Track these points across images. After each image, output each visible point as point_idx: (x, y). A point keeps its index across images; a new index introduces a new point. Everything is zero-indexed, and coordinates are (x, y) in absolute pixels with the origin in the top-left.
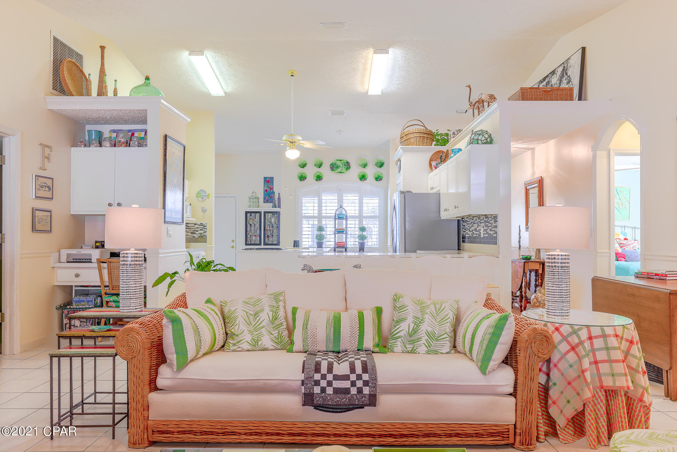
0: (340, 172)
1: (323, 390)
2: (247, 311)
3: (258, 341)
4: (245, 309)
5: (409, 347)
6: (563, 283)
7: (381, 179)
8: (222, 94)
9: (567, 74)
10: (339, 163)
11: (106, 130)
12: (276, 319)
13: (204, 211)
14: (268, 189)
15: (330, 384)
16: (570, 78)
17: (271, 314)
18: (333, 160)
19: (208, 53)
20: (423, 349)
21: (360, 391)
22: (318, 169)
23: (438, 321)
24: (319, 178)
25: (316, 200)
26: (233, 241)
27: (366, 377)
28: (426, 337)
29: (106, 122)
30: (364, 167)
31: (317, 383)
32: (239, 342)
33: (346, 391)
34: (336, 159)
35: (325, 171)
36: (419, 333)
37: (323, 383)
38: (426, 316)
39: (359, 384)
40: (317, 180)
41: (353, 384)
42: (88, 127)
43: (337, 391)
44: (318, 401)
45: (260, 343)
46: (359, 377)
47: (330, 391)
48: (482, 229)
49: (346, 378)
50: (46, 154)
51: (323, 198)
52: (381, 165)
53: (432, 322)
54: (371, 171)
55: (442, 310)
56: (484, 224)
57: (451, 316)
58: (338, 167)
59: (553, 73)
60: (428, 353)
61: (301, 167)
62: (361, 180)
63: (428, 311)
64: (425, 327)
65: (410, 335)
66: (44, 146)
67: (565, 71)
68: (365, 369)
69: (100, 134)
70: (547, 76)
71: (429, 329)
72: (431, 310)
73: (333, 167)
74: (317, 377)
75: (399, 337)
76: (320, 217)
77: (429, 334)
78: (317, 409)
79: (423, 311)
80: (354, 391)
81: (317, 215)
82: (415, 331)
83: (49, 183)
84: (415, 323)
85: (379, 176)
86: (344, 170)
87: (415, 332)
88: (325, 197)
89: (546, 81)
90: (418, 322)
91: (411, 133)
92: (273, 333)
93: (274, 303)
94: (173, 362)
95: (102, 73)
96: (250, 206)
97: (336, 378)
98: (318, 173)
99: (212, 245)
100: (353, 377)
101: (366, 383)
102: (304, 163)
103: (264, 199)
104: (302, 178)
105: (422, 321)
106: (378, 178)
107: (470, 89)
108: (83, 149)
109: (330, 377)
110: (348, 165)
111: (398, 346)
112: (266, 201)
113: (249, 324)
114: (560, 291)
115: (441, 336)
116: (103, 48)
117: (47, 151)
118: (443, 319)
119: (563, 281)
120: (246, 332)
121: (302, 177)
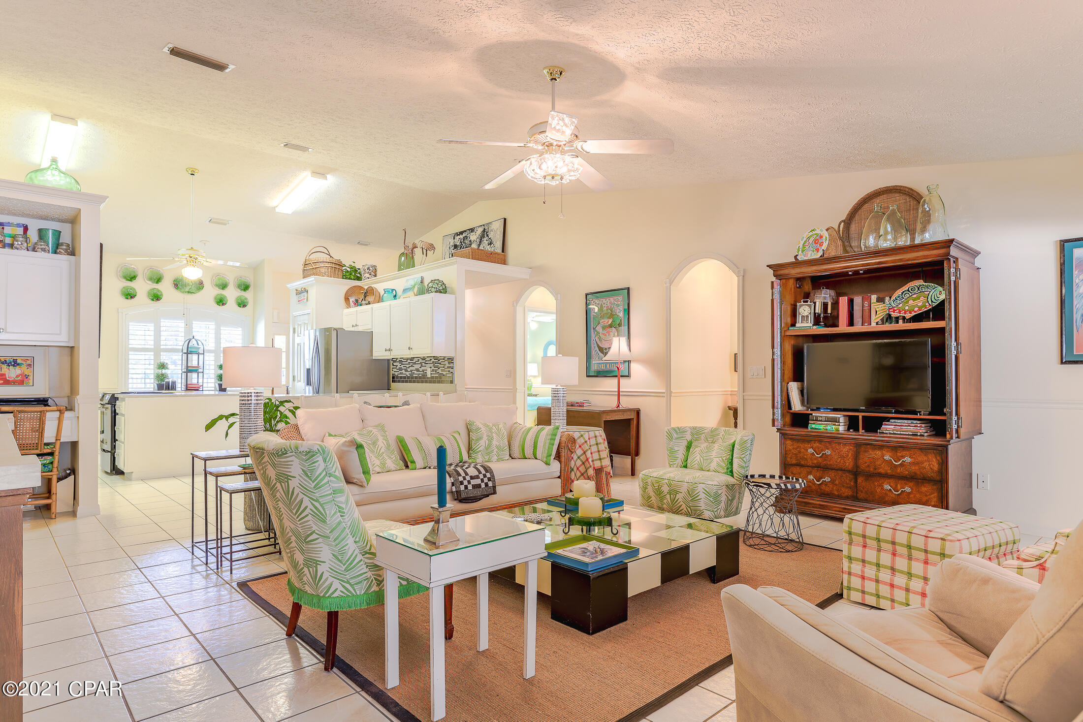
0: (188, 292)
1: (466, 487)
7: (244, 306)
9: (488, 236)
15: (469, 482)
16: (491, 240)
18: (177, 277)
20: (495, 458)
21: (486, 485)
22: (155, 285)
24: (156, 297)
25: (151, 327)
27: (488, 475)
28: (496, 449)
30: (223, 289)
31: (462, 483)
33: (479, 486)
35: (166, 288)
36: (491, 447)
37: (466, 483)
38: (494, 434)
39: (486, 480)
40: (152, 300)
41: (482, 481)
43: (474, 486)
44: (463, 496)
45: (386, 465)
46: (485, 476)
47: (470, 487)
48: (429, 370)
49: (477, 477)
51: (163, 324)
52: (246, 288)
53: (497, 438)
54: (232, 294)
56: (432, 365)
58: (185, 285)
59: (472, 230)
60: (498, 460)
61: (127, 280)
62: (218, 304)
63: (494, 431)
64: (495, 443)
65: (487, 449)
67: (485, 233)
70: (465, 231)
71: (498, 444)
73: (177, 285)
76: (157, 350)
77: (498, 447)
78: (461, 502)
79: (491, 432)
80: (483, 485)
81: (152, 347)
85: (243, 302)
86: (194, 290)
88: (165, 323)
89: (464, 235)
94: (362, 480)
97: (472, 478)
98: (155, 290)
100: (481, 476)
101: (489, 479)
102: (132, 274)
104: (129, 295)
105: (492, 439)
106: (242, 304)
107: (405, 232)
109: (468, 478)
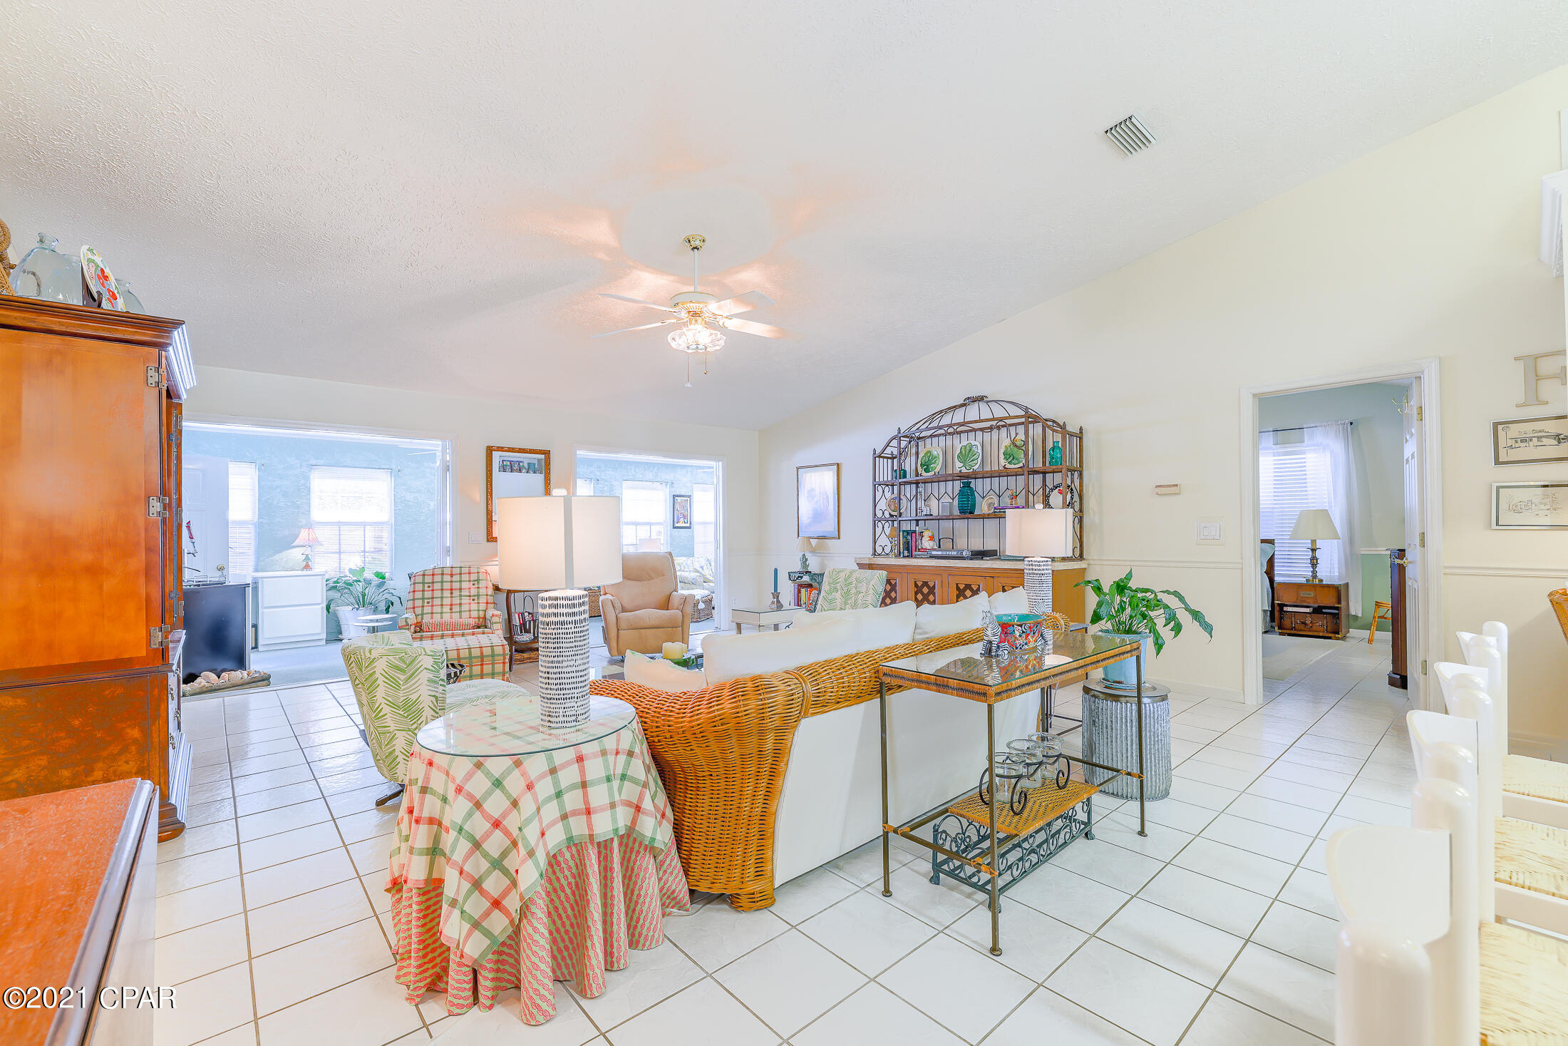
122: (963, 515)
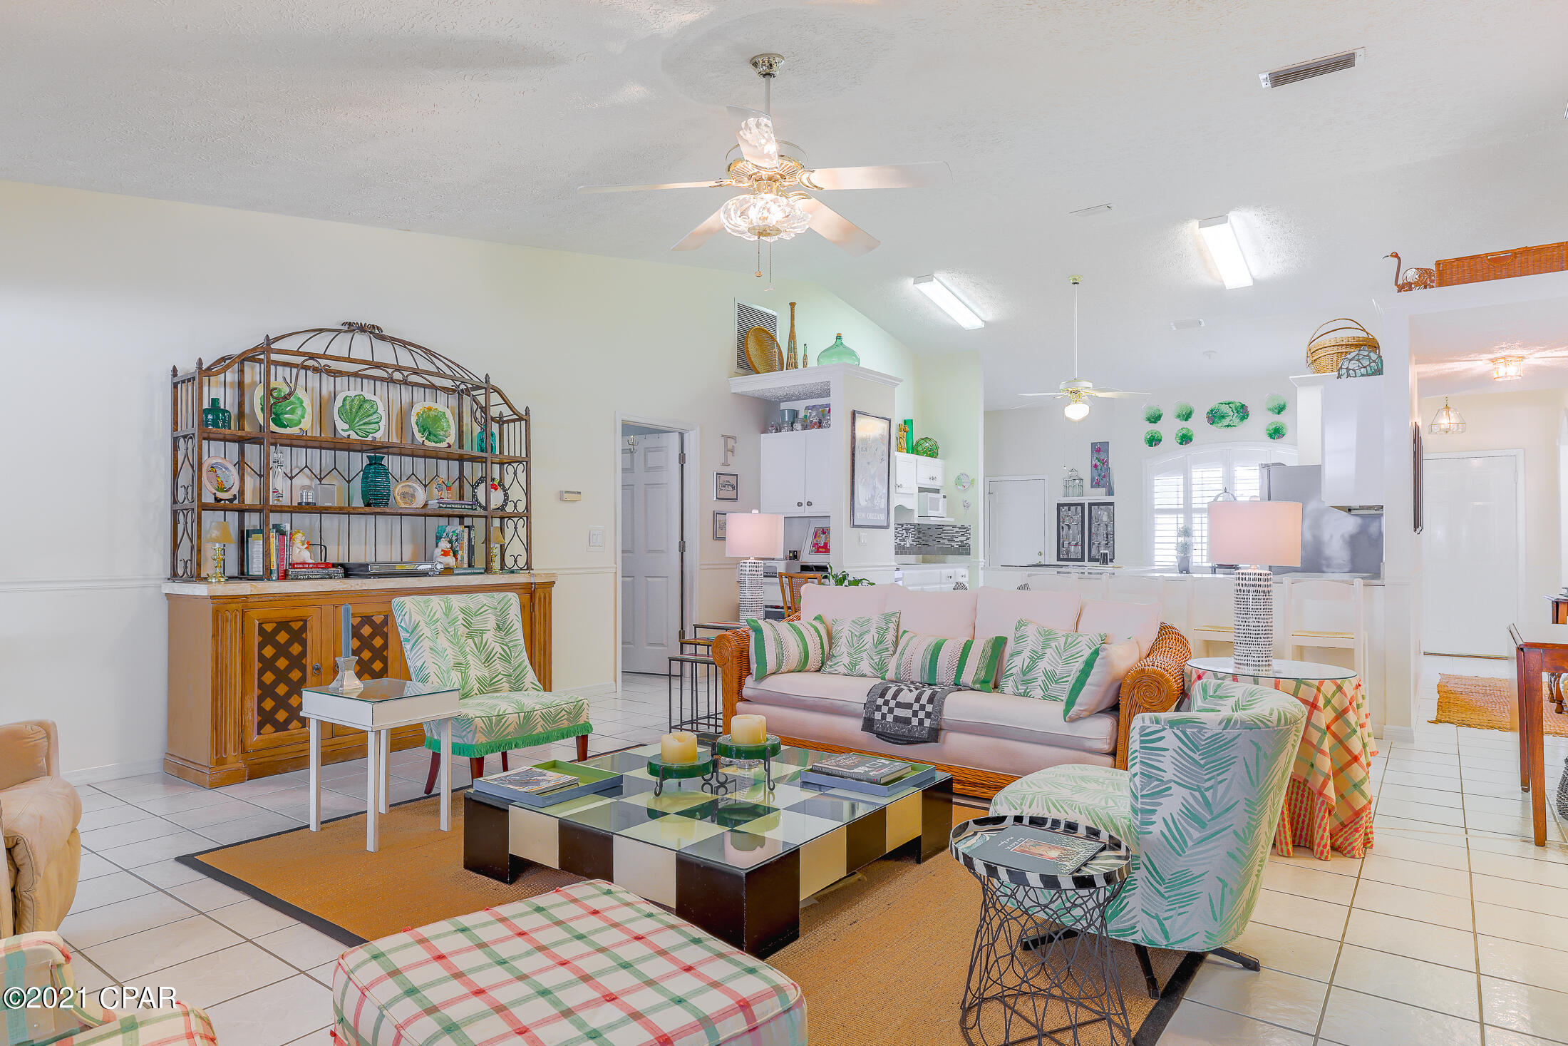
0: (1228, 426)
1: (884, 716)
2: (853, 631)
3: (856, 665)
4: (851, 629)
5: (1022, 688)
6: (1250, 616)
8: (979, 324)
10: (1225, 409)
11: (800, 406)
12: (881, 643)
13: (967, 505)
14: (1098, 463)
15: (891, 711)
17: (876, 636)
18: (1213, 404)
19: (940, 275)
20: (1038, 692)
21: (921, 722)
22: (1184, 424)
23: (1063, 658)
24: (1185, 439)
25: (1180, 479)
26: (1040, 554)
27: (929, 708)
28: (1044, 678)
29: (799, 398)
30: (1279, 413)
31: (879, 709)
32: (835, 664)
33: (907, 721)
34: (1220, 402)
35: (1198, 425)
36: (1034, 671)
37: (885, 709)
38: (1049, 651)
39: (921, 715)
40: (1181, 444)
41: (915, 714)
42: (784, 406)
43: (897, 719)
44: (878, 727)
46: (922, 707)
47: (890, 718)
49: (909, 706)
50: (729, 447)
51: (1194, 475)
53: (1054, 658)
55: (1075, 645)
57: (1087, 653)
58: (1223, 417)
60: (1045, 698)
61: (1151, 422)
62: (1272, 438)
63: (1053, 645)
64: (1043, 665)
65: (1025, 673)
66: (726, 437)
68: (931, 701)
69: (795, 414)
71: (1049, 668)
72: (1059, 644)
73: (1214, 417)
74: (880, 701)
75: (1011, 675)
76: (1188, 511)
77: (1047, 674)
78: (876, 736)
79: (1045, 645)
80: (915, 722)
81: (1182, 507)
82: (1030, 668)
83: (732, 480)
84: (1031, 658)
86: (1236, 420)
87: (1030, 670)
88: (1196, 474)
90: (1036, 657)
91: (1321, 349)
92: (874, 658)
93: (883, 625)
94: (756, 674)
95: (792, 337)
96: (1066, 495)
97: (899, 705)
98: (1184, 429)
99: (978, 559)
100: (916, 706)
101: (928, 715)
102: (1157, 413)
103: (1092, 480)
104: (1153, 441)
105: (1041, 657)
108: (774, 435)
109: (892, 703)
110: (1243, 412)
111: (1009, 686)
112: (1096, 484)
113: (851, 646)
114: (1245, 627)
115: (1063, 678)
116: (792, 305)
117: (731, 442)
118: (1071, 656)
119: (1250, 613)
120: (846, 654)
121: (1153, 439)
122: (368, 509)
